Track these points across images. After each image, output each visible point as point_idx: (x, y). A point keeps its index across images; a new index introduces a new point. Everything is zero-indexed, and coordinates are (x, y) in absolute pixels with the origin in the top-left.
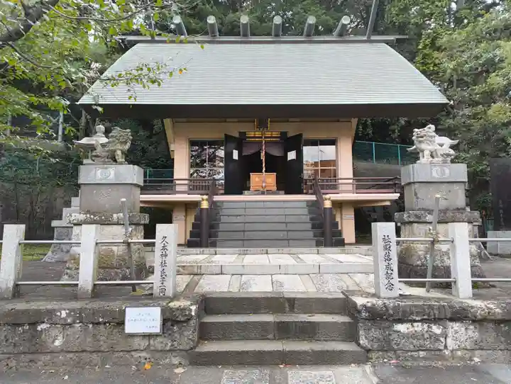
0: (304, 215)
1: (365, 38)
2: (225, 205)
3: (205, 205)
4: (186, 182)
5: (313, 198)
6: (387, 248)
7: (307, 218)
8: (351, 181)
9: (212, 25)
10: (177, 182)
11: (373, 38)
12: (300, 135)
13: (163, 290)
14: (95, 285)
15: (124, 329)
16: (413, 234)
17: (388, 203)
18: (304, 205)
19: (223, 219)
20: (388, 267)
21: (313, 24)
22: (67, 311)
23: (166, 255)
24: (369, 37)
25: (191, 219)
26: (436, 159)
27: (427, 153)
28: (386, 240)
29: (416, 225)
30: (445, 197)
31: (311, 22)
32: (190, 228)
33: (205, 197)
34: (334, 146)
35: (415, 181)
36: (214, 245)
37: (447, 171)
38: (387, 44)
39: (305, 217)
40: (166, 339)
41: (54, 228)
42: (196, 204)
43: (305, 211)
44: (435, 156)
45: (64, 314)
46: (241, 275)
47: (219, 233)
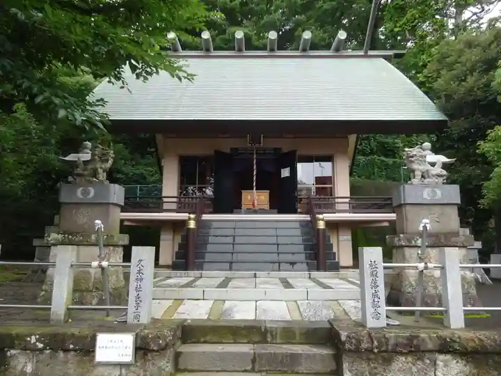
0: (296, 236)
1: (362, 53)
2: (215, 225)
3: (192, 225)
4: (175, 200)
5: (307, 217)
6: (374, 274)
7: (299, 240)
8: (347, 200)
9: (207, 40)
10: (165, 200)
11: (371, 53)
12: (295, 152)
13: (137, 317)
14: (68, 309)
15: (94, 356)
16: (404, 260)
17: (386, 224)
18: (297, 225)
19: (211, 239)
20: (375, 295)
21: (308, 40)
22: (37, 337)
23: (141, 279)
24: (366, 52)
25: (178, 239)
26: (428, 180)
27: (418, 173)
28: (373, 265)
29: (406, 249)
30: (437, 219)
31: (306, 37)
32: (176, 249)
33: (192, 216)
34: (330, 163)
35: (406, 202)
36: (200, 267)
37: (439, 192)
38: (386, 59)
39: (297, 238)
40: (137, 369)
41: (35, 247)
42: (183, 223)
43: (298, 232)
44: (426, 177)
45: (33, 339)
46: (224, 301)
47: (206, 254)
